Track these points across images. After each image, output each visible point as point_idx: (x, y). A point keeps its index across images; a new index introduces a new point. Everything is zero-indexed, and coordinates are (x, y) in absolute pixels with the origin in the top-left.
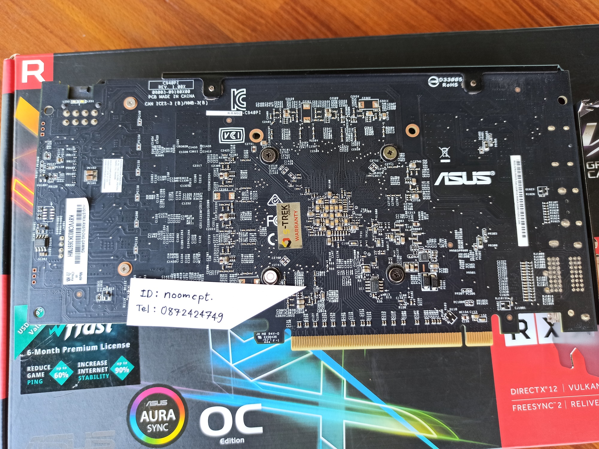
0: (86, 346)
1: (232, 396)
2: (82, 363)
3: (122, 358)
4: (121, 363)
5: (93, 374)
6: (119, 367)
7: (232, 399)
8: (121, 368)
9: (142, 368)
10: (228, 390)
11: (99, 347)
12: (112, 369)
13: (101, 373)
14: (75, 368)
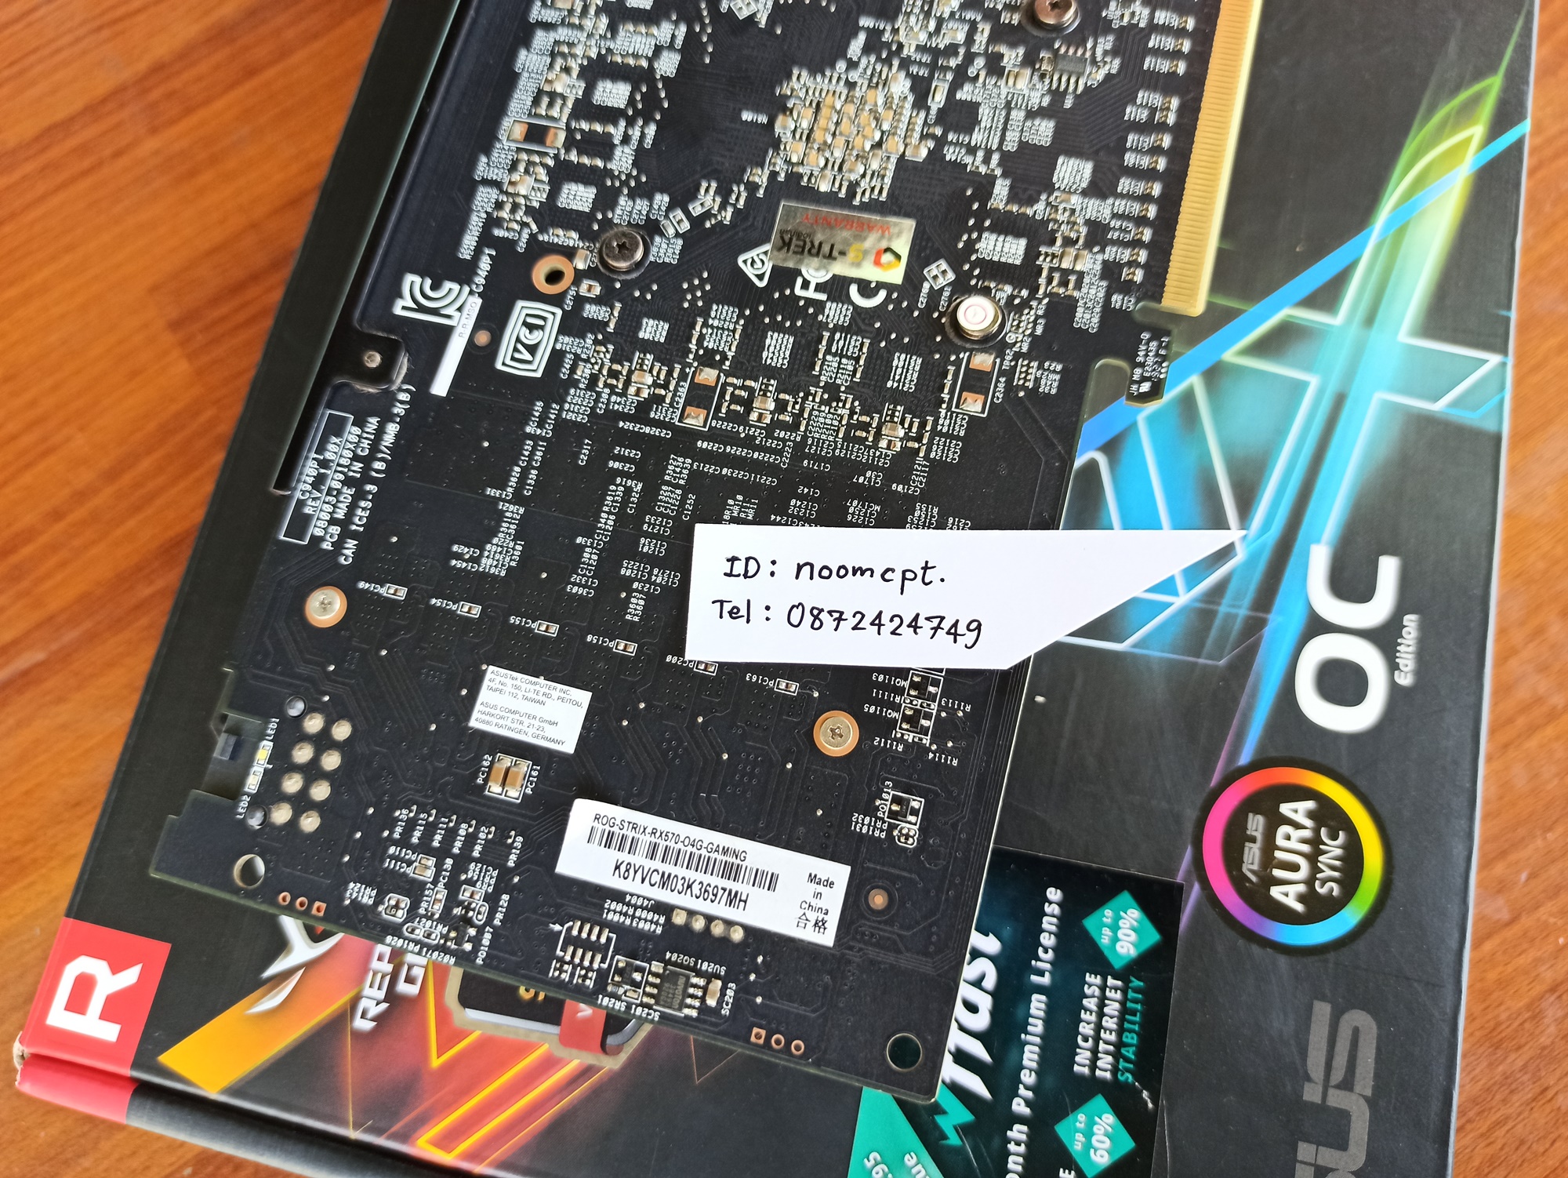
0: (1027, 1033)
1: (1274, 619)
2: (1078, 1059)
3: (1090, 923)
4: (1106, 931)
5: (1121, 1031)
9: (1134, 868)
11: (1040, 989)
12: (1118, 964)
13: (1123, 1003)
14: (1088, 1088)
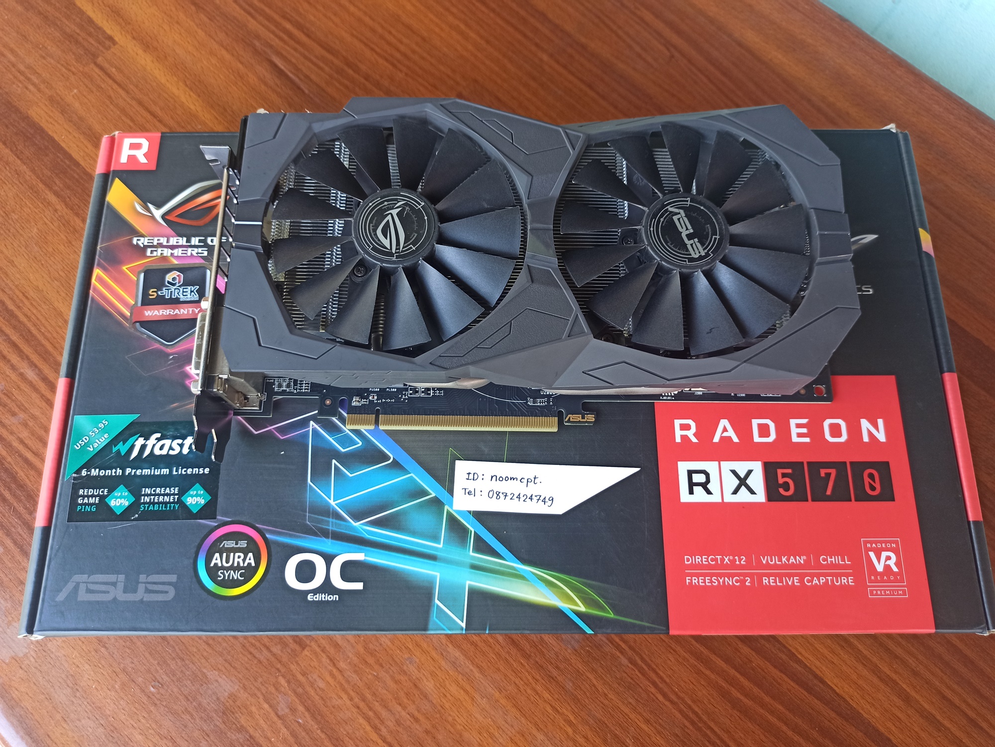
0: (154, 469)
1: (329, 542)
2: (147, 489)
3: (198, 485)
4: (195, 492)
5: (159, 503)
6: (192, 496)
7: (328, 546)
8: (195, 498)
9: (220, 500)
10: (325, 534)
11: (171, 471)
12: (183, 498)
13: (169, 503)
14: (137, 494)
